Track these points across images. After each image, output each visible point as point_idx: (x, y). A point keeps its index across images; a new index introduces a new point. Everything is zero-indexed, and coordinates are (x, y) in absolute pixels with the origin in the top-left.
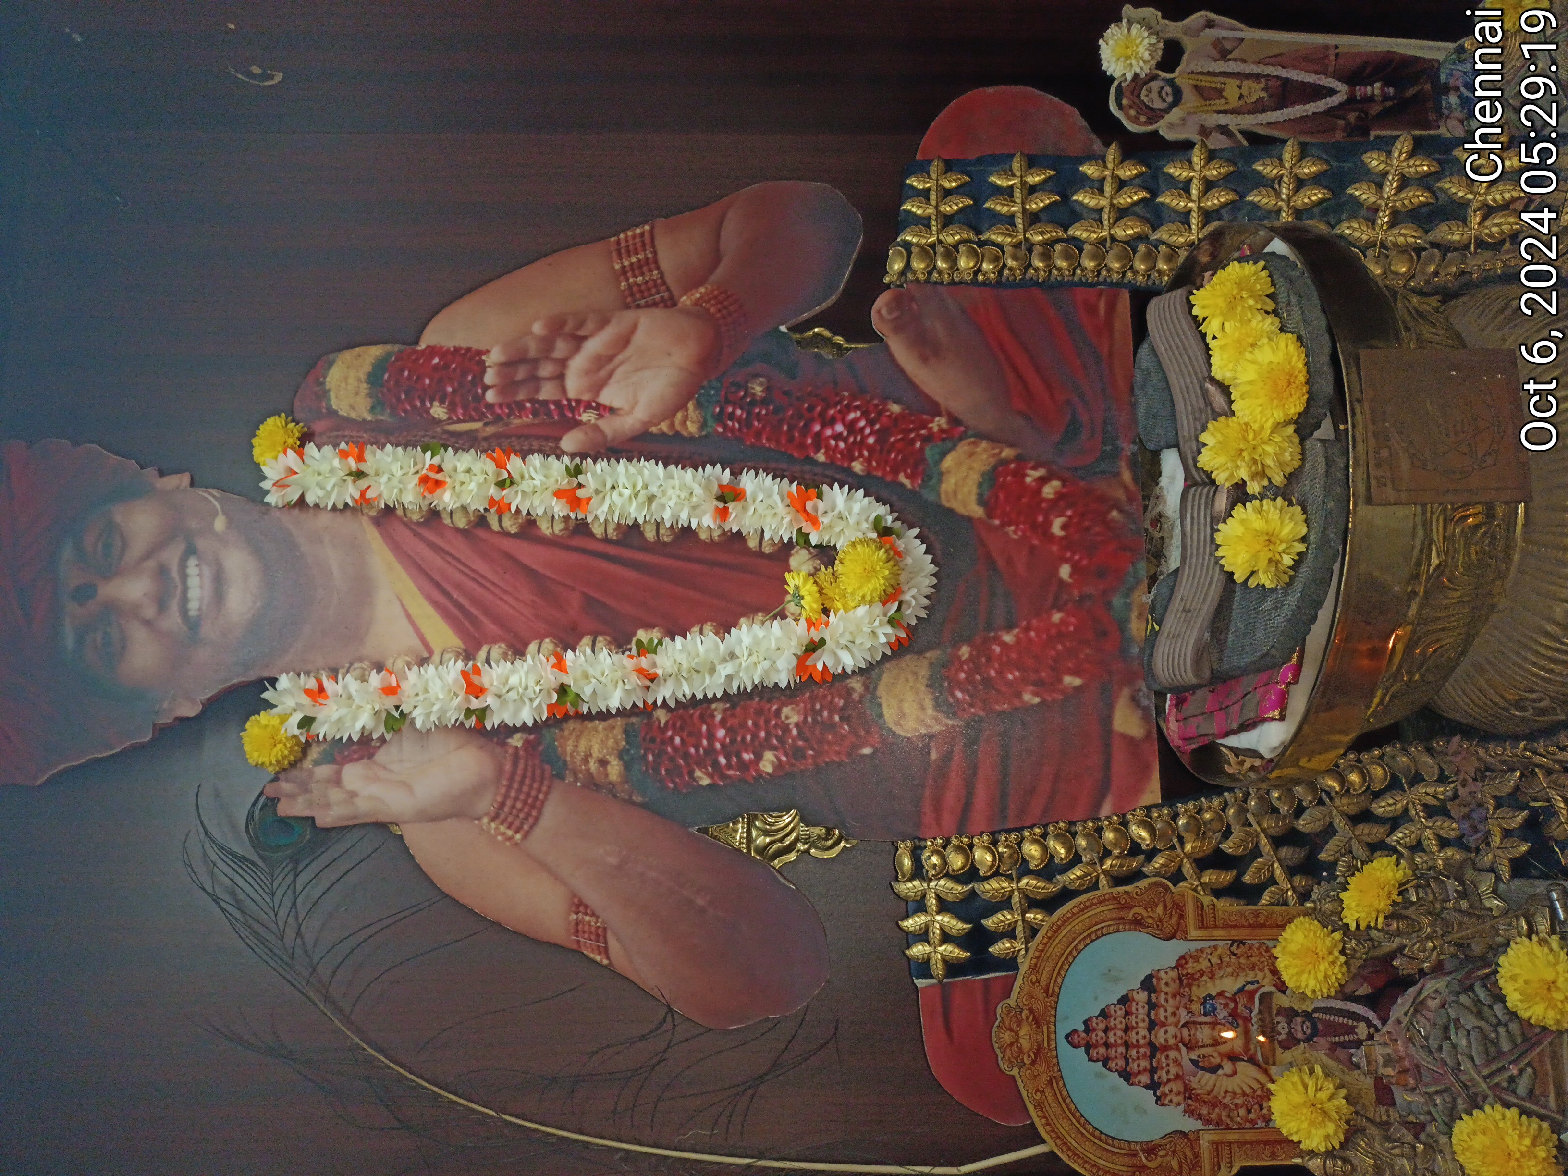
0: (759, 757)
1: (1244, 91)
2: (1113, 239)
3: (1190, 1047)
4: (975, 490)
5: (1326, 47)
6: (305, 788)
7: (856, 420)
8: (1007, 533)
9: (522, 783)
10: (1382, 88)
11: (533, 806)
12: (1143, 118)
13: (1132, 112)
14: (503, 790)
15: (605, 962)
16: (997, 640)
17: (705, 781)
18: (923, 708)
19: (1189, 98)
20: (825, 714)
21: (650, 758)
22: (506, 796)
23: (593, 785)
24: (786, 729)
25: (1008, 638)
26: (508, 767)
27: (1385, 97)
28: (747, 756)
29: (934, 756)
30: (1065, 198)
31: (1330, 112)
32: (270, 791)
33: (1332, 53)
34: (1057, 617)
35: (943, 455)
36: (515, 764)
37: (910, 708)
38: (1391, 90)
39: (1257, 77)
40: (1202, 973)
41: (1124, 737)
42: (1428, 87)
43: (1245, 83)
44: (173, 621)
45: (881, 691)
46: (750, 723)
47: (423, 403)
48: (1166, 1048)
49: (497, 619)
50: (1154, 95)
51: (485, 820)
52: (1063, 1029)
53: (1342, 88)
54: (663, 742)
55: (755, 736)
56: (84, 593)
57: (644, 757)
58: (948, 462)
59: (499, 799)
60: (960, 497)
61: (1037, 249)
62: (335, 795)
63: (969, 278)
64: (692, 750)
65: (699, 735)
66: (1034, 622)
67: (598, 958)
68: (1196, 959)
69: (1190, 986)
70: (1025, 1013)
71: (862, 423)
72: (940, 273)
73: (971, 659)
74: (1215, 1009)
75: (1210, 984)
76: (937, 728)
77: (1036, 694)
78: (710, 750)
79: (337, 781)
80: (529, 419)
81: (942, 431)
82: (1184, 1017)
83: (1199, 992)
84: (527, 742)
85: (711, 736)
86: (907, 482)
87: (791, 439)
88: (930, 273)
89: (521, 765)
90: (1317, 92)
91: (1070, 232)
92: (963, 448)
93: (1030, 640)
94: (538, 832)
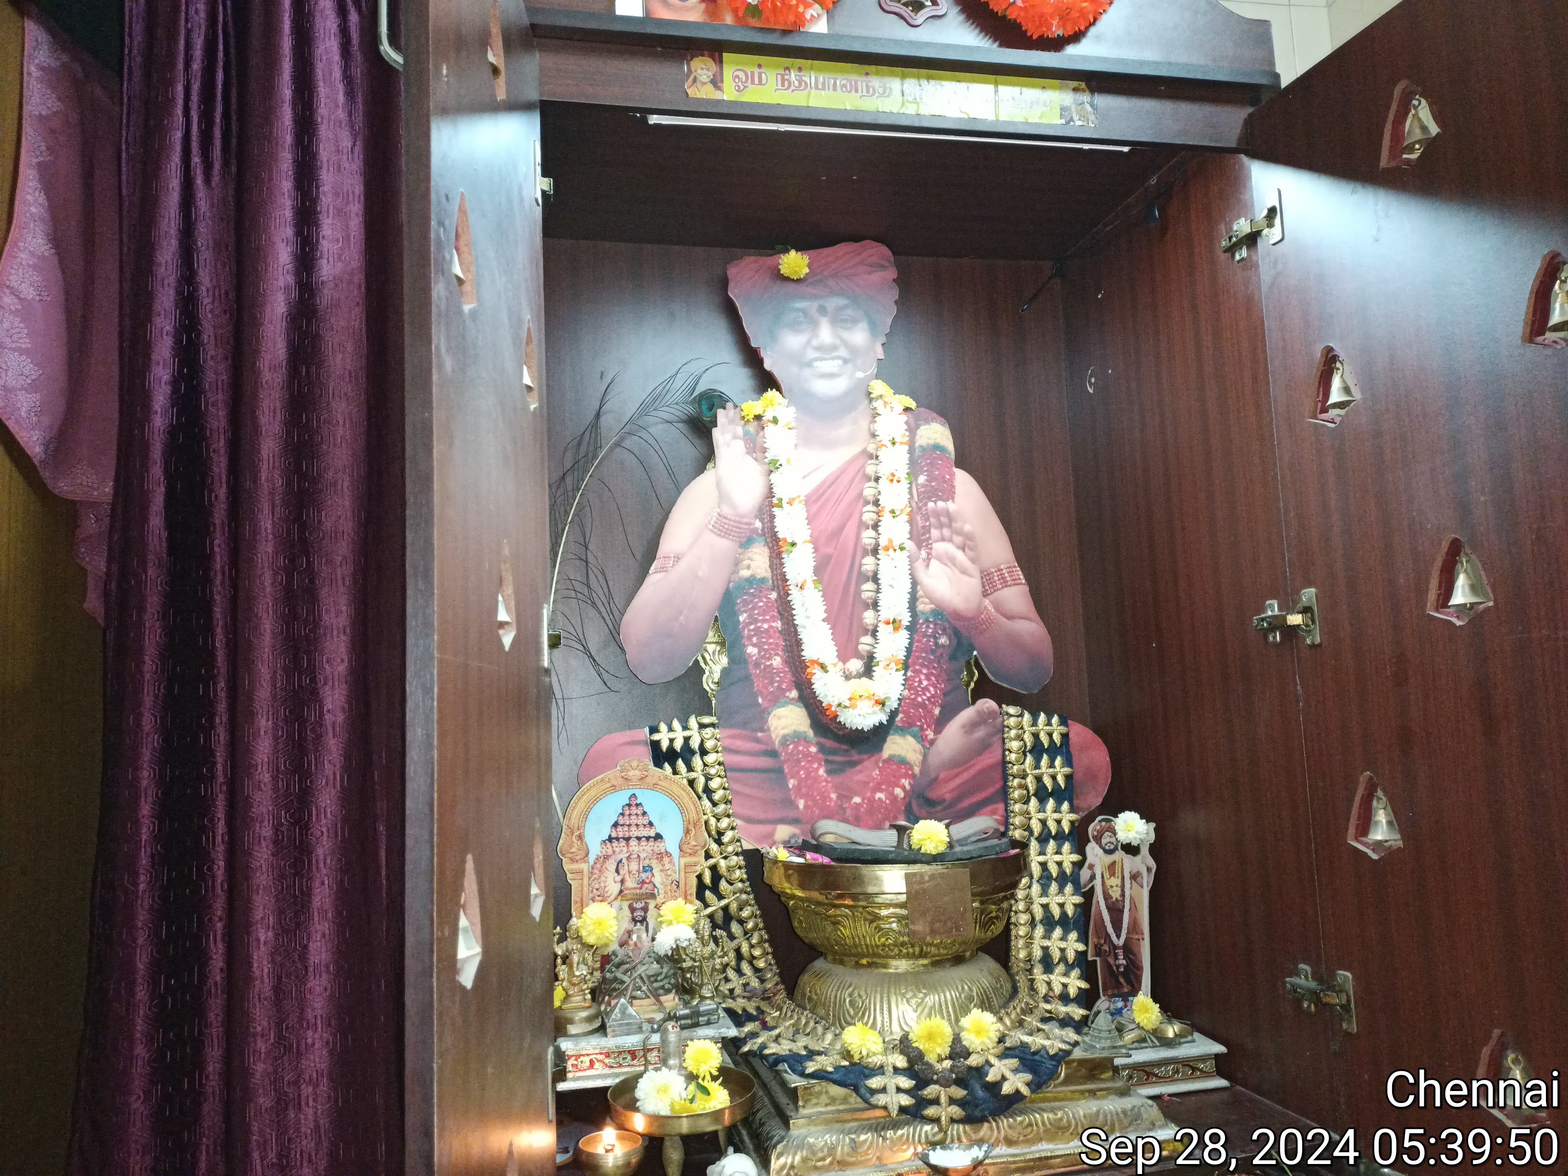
0: (754, 645)
1: (1115, 888)
2: (1030, 819)
3: (628, 858)
4: (897, 753)
5: (1143, 934)
6: (731, 422)
7: (929, 691)
8: (874, 770)
9: (737, 527)
10: (1123, 964)
11: (725, 533)
12: (1095, 833)
13: (1098, 827)
14: (733, 518)
15: (650, 572)
16: (820, 765)
17: (741, 619)
18: (783, 728)
19: (1109, 859)
20: (778, 679)
21: (752, 591)
22: (730, 520)
23: (737, 563)
24: (769, 659)
25: (821, 771)
26: (745, 520)
27: (1118, 966)
28: (755, 640)
29: (760, 734)
30: (1051, 795)
31: (1108, 936)
32: (729, 405)
33: (1140, 937)
34: (834, 796)
35: (914, 737)
36: (747, 524)
37: (783, 722)
38: (1122, 969)
39: (1123, 895)
40: (663, 865)
41: (775, 830)
42: (1126, 990)
43: (1119, 889)
44: (811, 354)
45: (791, 707)
46: (771, 641)
47: (926, 471)
48: (628, 845)
49: (818, 511)
50: (1108, 840)
51: (718, 510)
52: (637, 792)
53: (1121, 942)
54: (760, 597)
55: (765, 643)
56: (822, 310)
57: (752, 588)
58: (910, 739)
59: (729, 517)
60: (893, 745)
61: (1023, 782)
62: (728, 437)
63: (1007, 746)
64: (756, 612)
65: (764, 615)
66: (830, 785)
67: (652, 568)
68: (670, 862)
69: (657, 858)
70: (646, 773)
71: (928, 695)
72: (1008, 732)
73: (810, 753)
74: (646, 872)
75: (658, 869)
76: (773, 736)
77: (794, 785)
78: (756, 621)
79: (735, 437)
80: (920, 523)
81: (926, 736)
82: (643, 855)
83: (654, 863)
84: (758, 529)
85: (764, 621)
86: (898, 718)
87: (918, 658)
88: (1008, 727)
89: (746, 527)
90: (1118, 929)
91: (1033, 798)
92: (918, 747)
93: (821, 782)
94: (713, 536)
